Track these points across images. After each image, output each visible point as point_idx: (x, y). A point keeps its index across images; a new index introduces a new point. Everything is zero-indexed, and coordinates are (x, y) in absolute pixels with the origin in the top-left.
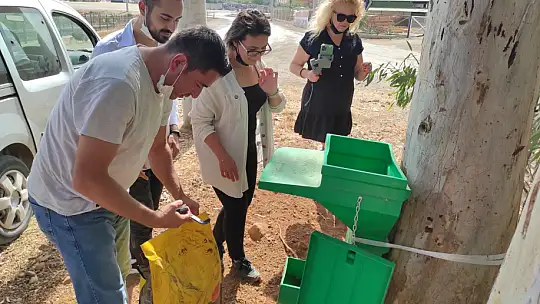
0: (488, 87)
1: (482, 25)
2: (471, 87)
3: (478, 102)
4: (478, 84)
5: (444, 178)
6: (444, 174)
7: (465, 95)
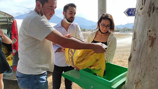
0: (155, 38)
1: (150, 7)
2: (146, 38)
3: (150, 46)
4: (150, 37)
5: (135, 86)
6: (135, 84)
7: (143, 43)
